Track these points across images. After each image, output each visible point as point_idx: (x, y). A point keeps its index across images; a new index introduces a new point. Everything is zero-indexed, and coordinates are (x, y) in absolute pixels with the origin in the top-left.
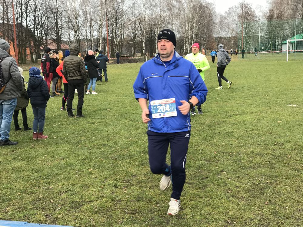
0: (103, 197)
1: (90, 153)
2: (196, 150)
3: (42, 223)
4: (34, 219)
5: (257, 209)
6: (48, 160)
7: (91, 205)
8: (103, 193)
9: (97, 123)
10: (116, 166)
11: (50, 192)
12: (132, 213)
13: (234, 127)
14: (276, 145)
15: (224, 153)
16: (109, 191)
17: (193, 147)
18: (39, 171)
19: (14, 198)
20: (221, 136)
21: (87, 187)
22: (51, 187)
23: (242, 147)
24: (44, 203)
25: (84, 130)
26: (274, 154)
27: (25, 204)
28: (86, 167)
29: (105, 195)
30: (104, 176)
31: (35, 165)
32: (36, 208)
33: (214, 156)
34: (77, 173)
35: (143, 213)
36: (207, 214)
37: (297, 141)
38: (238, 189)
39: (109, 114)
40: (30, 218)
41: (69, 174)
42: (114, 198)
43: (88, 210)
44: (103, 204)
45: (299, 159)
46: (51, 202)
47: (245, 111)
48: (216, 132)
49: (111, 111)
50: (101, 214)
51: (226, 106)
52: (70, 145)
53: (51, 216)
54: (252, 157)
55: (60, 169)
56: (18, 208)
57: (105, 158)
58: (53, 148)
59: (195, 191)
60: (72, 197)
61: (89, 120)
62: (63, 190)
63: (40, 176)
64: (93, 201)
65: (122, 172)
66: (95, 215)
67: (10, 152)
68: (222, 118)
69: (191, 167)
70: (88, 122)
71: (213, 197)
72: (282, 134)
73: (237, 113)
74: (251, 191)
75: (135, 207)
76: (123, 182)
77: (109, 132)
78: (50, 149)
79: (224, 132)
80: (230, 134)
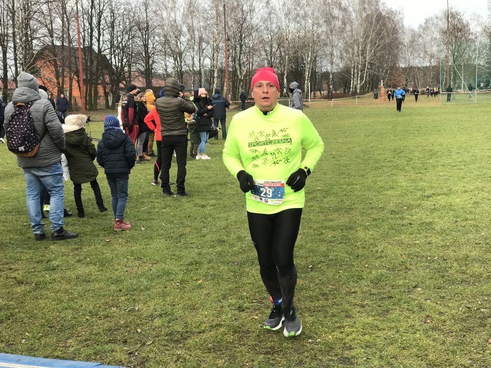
0: (219, 325)
1: (200, 254)
2: (372, 251)
3: (123, 365)
4: (111, 358)
5: (475, 351)
6: (131, 265)
7: (201, 339)
8: (220, 319)
9: (211, 206)
10: (241, 275)
11: (135, 315)
12: (267, 353)
13: (435, 215)
15: (418, 257)
16: (230, 316)
17: (367, 246)
18: (118, 281)
19: (80, 324)
20: (412, 229)
21: (194, 309)
22: (137, 308)
23: (448, 247)
24: (127, 334)
25: (189, 217)
27: (96, 334)
28: (192, 277)
29: (223, 323)
30: (222, 292)
31: (111, 271)
32: (115, 341)
33: (402, 262)
34: (178, 286)
35: (285, 353)
36: (391, 358)
38: (443, 318)
39: (229, 191)
40: (104, 356)
41: (165, 287)
42: (238, 327)
43: (197, 345)
44: (220, 336)
46: (137, 331)
47: (454, 190)
48: (404, 222)
49: (233, 186)
50: (216, 354)
51: (421, 179)
52: (167, 241)
53: (138, 354)
54: (466, 265)
55: (152, 280)
56: (86, 340)
57: (223, 263)
58: (139, 245)
59: (370, 318)
60: (171, 324)
61: (197, 201)
62: (156, 313)
63: (120, 291)
64: (204, 332)
65: (251, 285)
66: (208, 354)
67: (73, 250)
68: (414, 200)
69: (363, 279)
70: (196, 205)
71: (401, 329)
73: (439, 191)
74: (465, 320)
75: (273, 343)
76: (253, 302)
77: (229, 221)
78: (135, 248)
79: (418, 222)
80: (428, 226)
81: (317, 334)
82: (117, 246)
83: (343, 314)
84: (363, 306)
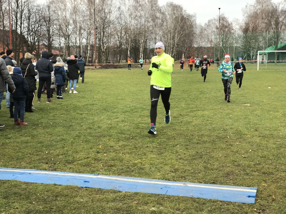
0: (88, 158)
1: (80, 133)
3: (47, 170)
4: (41, 168)
5: (195, 166)
6: (47, 137)
9: (85, 114)
11: (50, 155)
14: (222, 130)
15: (181, 134)
16: (93, 155)
19: (26, 157)
20: (182, 124)
21: (77, 152)
22: (51, 152)
23: (196, 131)
25: (74, 118)
26: (219, 136)
27: (34, 161)
29: (90, 157)
30: (90, 147)
31: (38, 139)
32: (42, 163)
33: (173, 136)
36: (160, 168)
37: (239, 128)
39: (94, 108)
40: (38, 168)
42: (96, 158)
44: (89, 161)
45: (235, 139)
46: (52, 160)
48: (179, 121)
49: (97, 106)
50: (87, 167)
51: (193, 104)
52: (63, 128)
53: (53, 167)
54: (202, 137)
55: (57, 142)
56: (29, 163)
57: (91, 136)
58: (50, 129)
59: (154, 156)
60: (67, 157)
62: (60, 154)
63: (43, 146)
64: (81, 160)
66: (83, 167)
67: (17, 131)
68: (186, 112)
70: (78, 113)
71: (167, 159)
72: (230, 124)
73: (200, 109)
74: (194, 156)
75: (111, 164)
76: (103, 150)
77: (94, 120)
78: (48, 130)
79: (185, 122)
80: (189, 123)
81: (130, 161)
82: (39, 130)
83: (143, 154)
84: (152, 152)
